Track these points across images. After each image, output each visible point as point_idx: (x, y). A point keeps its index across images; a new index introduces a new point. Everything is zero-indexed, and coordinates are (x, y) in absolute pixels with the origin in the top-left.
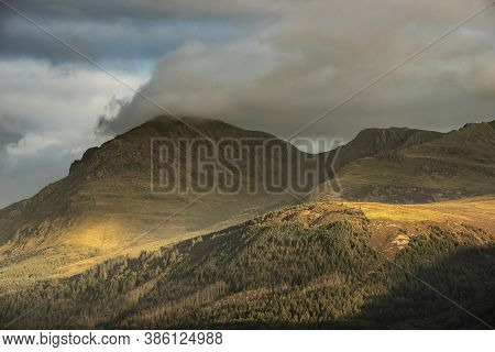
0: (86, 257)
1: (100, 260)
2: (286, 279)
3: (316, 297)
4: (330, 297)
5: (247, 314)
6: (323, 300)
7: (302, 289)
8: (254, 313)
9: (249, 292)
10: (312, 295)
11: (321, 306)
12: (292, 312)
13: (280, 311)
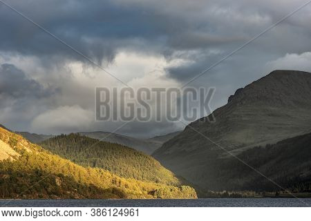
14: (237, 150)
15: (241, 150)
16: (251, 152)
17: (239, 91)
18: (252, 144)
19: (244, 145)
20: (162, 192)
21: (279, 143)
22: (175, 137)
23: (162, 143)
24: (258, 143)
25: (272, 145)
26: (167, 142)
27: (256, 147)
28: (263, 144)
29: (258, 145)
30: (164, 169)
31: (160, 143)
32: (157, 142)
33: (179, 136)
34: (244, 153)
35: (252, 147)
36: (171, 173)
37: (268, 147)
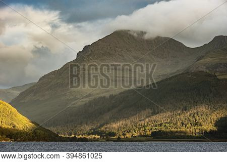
0: (85, 97)
1: (92, 98)
2: (179, 108)
3: (194, 116)
4: (200, 116)
5: (161, 125)
6: (197, 118)
7: (187, 112)
8: (164, 124)
9: (162, 114)
10: (192, 115)
11: (196, 120)
12: (183, 124)
13: (177, 123)
14: (84, 100)
15: (88, 99)
16: (97, 101)
17: (86, 48)
18: (97, 94)
19: (90, 95)
20: (18, 136)
21: (120, 94)
22: (30, 88)
23: (19, 92)
24: (102, 93)
25: (115, 95)
26: (23, 92)
27: (101, 97)
28: (107, 95)
29: (102, 95)
30: (21, 116)
31: (17, 93)
32: (14, 92)
33: (34, 86)
34: (90, 102)
35: (97, 96)
36: (27, 119)
37: (112, 97)
